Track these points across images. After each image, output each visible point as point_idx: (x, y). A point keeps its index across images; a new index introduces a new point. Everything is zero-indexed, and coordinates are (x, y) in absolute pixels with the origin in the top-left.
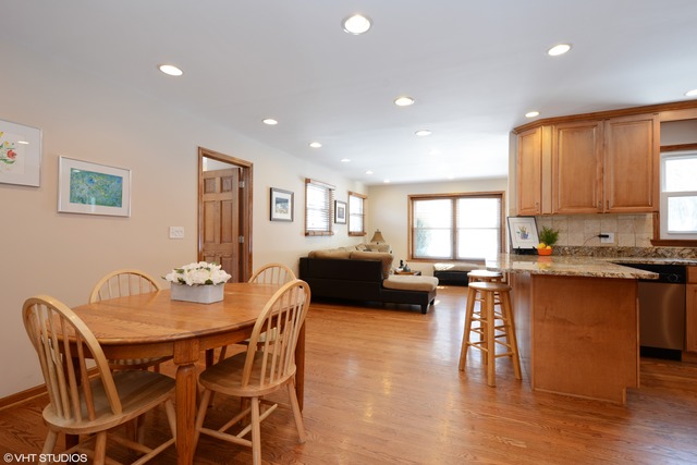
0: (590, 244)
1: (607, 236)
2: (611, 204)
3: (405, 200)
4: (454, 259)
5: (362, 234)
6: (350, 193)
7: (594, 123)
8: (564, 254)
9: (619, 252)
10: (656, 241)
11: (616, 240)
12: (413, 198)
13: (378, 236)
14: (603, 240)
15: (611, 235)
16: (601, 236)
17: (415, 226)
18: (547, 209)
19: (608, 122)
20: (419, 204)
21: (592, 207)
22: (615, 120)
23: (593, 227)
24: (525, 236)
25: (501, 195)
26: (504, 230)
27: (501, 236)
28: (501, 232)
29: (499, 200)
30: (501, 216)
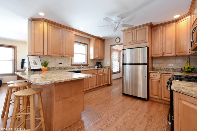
0: (57, 66)
1: (62, 64)
2: (65, 54)
7: (60, 28)
8: (50, 70)
9: (64, 68)
10: (72, 65)
11: (64, 65)
14: (61, 65)
15: (63, 63)
16: (60, 64)
18: (46, 54)
19: (64, 29)
21: (60, 54)
22: (66, 29)
23: (58, 61)
24: (36, 64)
25: (14, 47)
26: (16, 61)
27: (14, 64)
28: (14, 62)
29: (13, 49)
30: (14, 56)
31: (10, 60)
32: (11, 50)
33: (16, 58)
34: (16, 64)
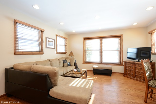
3: (82, 40)
4: (101, 63)
5: (65, 53)
6: (57, 36)
12: (85, 39)
13: (71, 54)
17: (86, 50)
20: (87, 41)
25: (120, 37)
26: (122, 51)
27: (120, 53)
28: (120, 52)
29: (119, 38)
30: (120, 45)
31: (116, 50)
32: (117, 40)
33: (122, 48)
34: (122, 54)
